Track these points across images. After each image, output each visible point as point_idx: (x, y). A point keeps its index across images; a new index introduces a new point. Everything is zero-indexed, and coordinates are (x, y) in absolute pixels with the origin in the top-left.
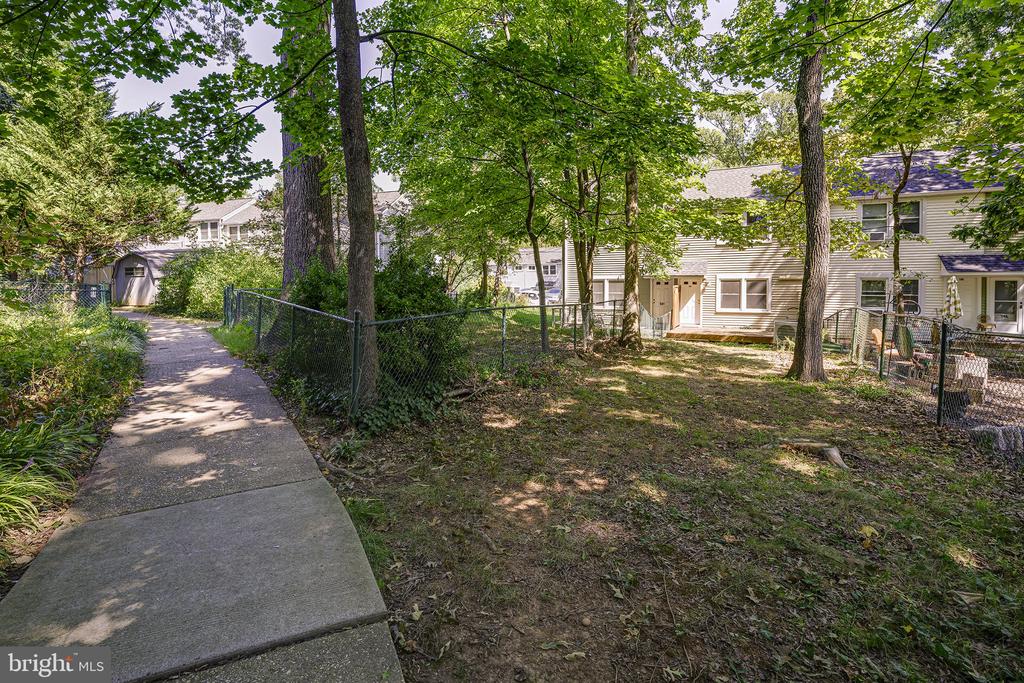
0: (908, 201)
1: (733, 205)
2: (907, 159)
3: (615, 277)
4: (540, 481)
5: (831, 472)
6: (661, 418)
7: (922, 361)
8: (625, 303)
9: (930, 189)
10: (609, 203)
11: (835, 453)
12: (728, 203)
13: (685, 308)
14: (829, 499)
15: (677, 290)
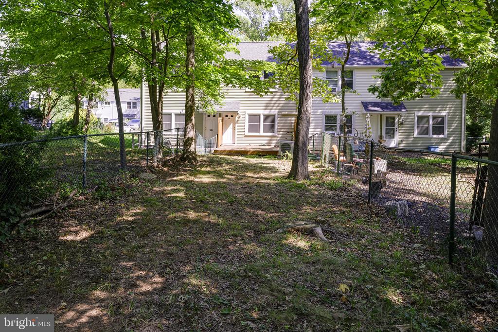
0: (348, 70)
1: (256, 65)
2: (348, 45)
3: (178, 112)
4: (106, 289)
5: (318, 244)
6: (209, 215)
7: (358, 163)
8: (185, 130)
9: (358, 64)
10: (174, 58)
11: (319, 230)
12: (253, 63)
13: (226, 133)
14: (319, 267)
15: (221, 121)
